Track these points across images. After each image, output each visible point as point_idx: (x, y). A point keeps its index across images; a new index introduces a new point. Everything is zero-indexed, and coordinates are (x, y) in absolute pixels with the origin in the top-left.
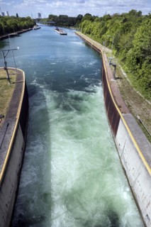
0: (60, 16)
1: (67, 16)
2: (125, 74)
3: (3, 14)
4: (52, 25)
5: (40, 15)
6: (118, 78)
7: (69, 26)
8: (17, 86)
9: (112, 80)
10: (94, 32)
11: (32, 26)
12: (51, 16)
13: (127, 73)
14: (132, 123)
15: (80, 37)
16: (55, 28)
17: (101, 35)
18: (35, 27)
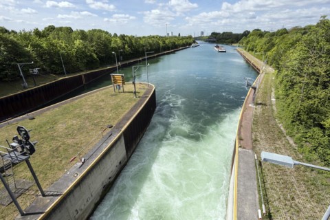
0: (224, 33)
1: (231, 33)
2: (273, 100)
3: (168, 34)
4: (213, 42)
5: (202, 33)
6: (260, 104)
7: (232, 42)
8: (141, 100)
9: (250, 105)
10: (258, 48)
11: (190, 44)
12: (214, 34)
13: (278, 98)
14: (246, 163)
15: (241, 54)
16: (215, 45)
17: (265, 51)
18: (193, 45)
